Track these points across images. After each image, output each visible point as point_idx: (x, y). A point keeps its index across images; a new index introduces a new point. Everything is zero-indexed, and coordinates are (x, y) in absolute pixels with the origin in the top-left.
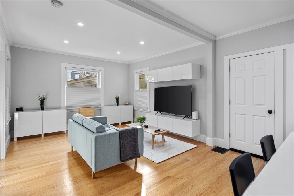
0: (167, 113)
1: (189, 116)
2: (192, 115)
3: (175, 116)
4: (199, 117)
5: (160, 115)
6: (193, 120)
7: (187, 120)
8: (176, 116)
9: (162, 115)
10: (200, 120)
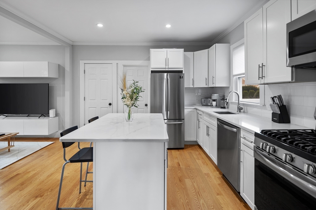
0: (15, 115)
1: (45, 114)
2: (48, 114)
3: (27, 116)
4: (57, 115)
5: (3, 119)
6: (50, 118)
7: (43, 119)
8: (29, 116)
9: (7, 118)
10: (58, 117)
